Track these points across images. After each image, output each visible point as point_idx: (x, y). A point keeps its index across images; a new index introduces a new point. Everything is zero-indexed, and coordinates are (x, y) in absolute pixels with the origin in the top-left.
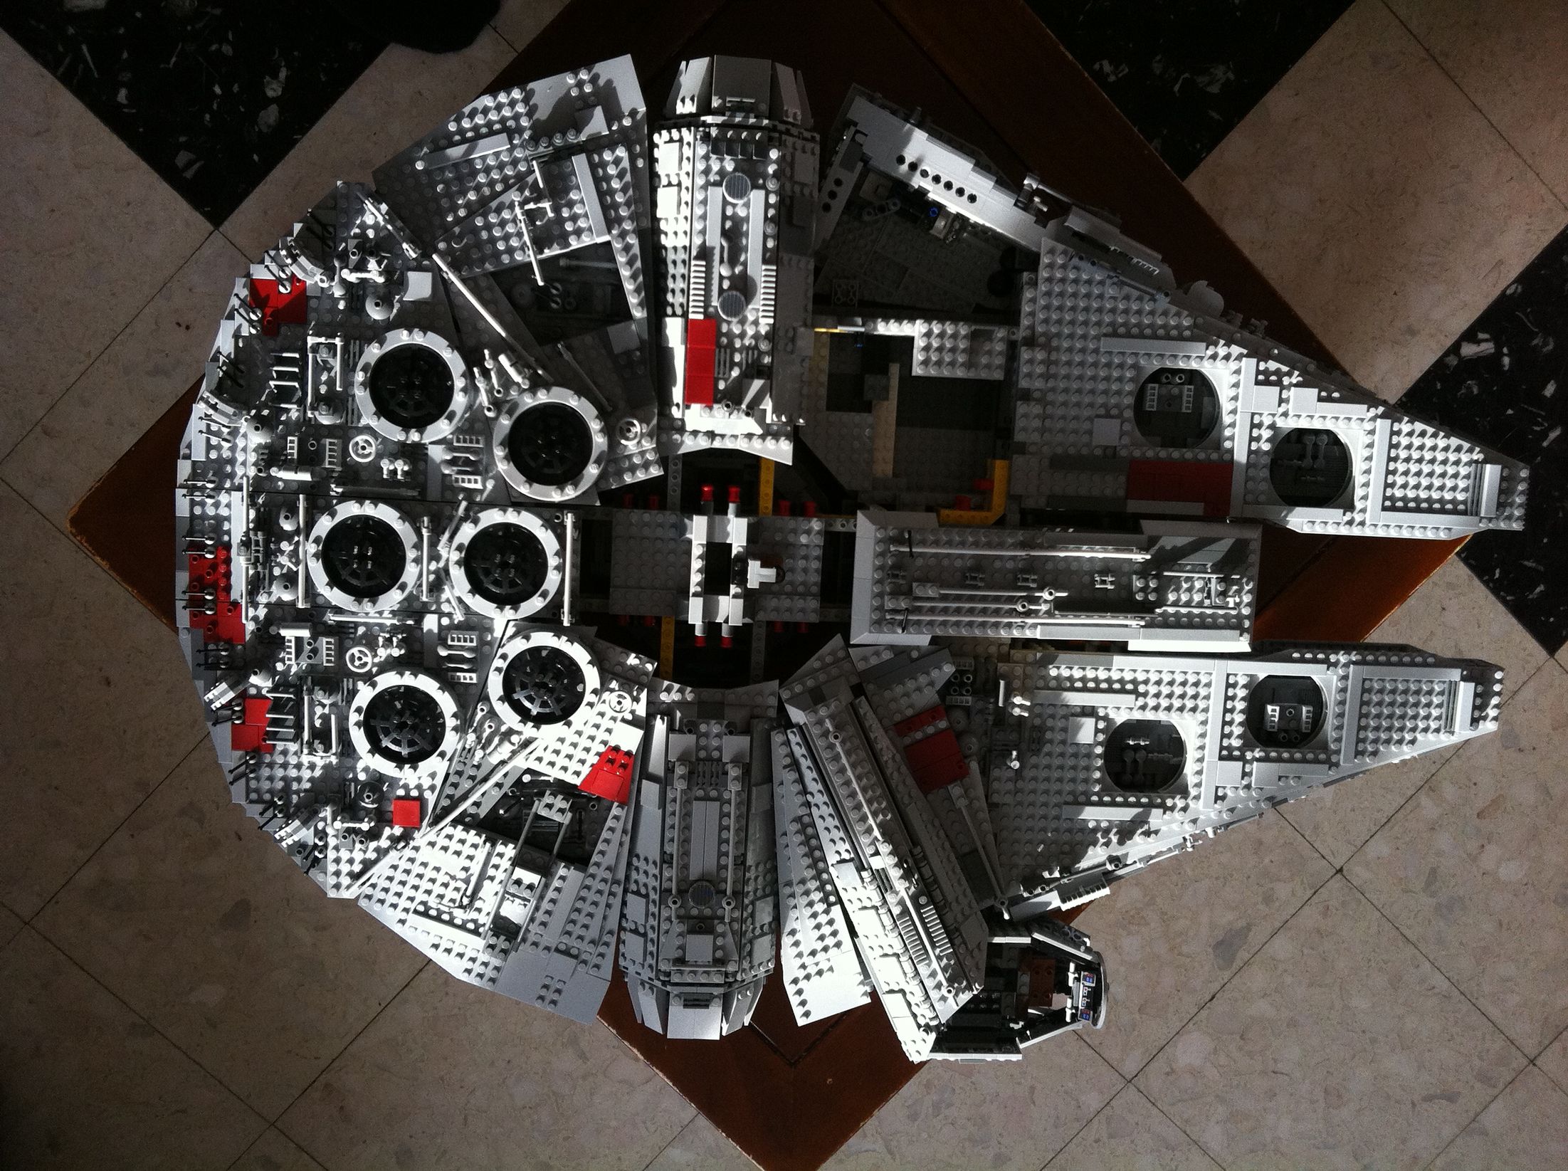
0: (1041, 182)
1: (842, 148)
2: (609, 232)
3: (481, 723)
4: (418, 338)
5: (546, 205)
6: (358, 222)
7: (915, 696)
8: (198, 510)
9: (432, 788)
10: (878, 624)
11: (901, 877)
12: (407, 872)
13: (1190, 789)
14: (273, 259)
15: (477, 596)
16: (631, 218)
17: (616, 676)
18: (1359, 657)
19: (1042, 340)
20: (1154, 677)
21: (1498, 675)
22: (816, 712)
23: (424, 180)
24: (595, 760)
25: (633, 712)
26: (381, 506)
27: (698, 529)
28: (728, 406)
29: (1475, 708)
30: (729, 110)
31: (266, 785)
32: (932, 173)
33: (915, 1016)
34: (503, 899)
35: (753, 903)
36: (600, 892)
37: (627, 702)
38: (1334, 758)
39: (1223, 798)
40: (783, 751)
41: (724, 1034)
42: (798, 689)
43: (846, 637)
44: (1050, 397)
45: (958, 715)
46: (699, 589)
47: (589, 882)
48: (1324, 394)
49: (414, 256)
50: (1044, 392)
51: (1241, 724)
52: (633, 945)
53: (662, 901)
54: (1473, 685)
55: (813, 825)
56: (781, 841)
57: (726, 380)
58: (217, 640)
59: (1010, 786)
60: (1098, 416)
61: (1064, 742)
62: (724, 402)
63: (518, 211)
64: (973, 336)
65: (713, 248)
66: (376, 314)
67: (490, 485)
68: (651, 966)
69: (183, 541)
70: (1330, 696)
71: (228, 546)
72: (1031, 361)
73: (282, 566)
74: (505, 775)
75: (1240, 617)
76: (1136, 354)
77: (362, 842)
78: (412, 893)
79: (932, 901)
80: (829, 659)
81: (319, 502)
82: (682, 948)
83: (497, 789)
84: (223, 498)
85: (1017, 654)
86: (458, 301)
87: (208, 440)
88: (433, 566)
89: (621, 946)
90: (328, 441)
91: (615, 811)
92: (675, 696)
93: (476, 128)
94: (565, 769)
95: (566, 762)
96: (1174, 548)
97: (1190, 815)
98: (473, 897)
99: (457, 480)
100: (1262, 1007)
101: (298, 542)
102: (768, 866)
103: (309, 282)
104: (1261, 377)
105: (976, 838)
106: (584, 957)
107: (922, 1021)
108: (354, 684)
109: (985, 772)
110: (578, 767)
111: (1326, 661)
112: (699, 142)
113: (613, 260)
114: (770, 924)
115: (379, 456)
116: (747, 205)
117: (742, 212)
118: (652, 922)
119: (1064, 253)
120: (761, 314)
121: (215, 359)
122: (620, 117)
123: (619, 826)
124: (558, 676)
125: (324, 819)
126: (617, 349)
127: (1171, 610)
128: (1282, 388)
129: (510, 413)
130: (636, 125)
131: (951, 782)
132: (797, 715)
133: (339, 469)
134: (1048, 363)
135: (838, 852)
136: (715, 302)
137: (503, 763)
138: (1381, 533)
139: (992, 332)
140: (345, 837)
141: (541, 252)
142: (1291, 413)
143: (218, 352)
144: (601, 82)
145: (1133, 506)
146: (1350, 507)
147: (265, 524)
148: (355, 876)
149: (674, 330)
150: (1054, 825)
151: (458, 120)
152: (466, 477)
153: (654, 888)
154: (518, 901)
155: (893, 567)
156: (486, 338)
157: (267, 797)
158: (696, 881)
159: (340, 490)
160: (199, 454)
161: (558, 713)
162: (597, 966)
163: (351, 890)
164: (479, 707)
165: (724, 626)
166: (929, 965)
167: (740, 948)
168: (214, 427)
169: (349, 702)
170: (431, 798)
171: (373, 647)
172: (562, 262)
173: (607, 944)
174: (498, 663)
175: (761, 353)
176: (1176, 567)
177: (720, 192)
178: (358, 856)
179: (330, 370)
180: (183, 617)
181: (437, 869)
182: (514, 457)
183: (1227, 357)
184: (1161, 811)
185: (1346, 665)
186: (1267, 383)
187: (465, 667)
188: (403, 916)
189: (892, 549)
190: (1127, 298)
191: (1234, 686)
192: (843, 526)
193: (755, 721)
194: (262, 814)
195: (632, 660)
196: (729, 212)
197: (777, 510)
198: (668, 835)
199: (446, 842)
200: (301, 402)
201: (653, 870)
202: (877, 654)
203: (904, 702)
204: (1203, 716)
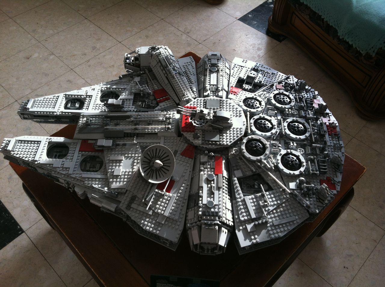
2: (244, 199)
4: (291, 172)
7: (165, 104)
11: (170, 70)
13: (100, 91)
16: (238, 202)
18: (54, 113)
26: (295, 137)
38: (64, 96)
39: (93, 89)
47: (238, 76)
48: (51, 166)
53: (222, 70)
54: (27, 108)
65: (216, 190)
75: (83, 118)
91: (234, 86)
93: (283, 227)
95: (245, 94)
97: (101, 87)
104: (68, 169)
111: (63, 113)
112: (221, 217)
116: (207, 200)
120: (203, 175)
122: (243, 229)
123: (232, 84)
126: (240, 170)
128: (62, 167)
129: (266, 155)
130: (238, 227)
131: (158, 90)
133: (306, 147)
136: (215, 178)
141: (262, 194)
142: (61, 162)
143: (341, 174)
144: (249, 240)
146: (50, 142)
149: (225, 174)
158: (215, 72)
161: (248, 99)
164: (266, 101)
177: (215, 204)
182: (264, 145)
185: (58, 112)
191: (86, 108)
196: (212, 199)
203: (167, 103)
204: (95, 103)
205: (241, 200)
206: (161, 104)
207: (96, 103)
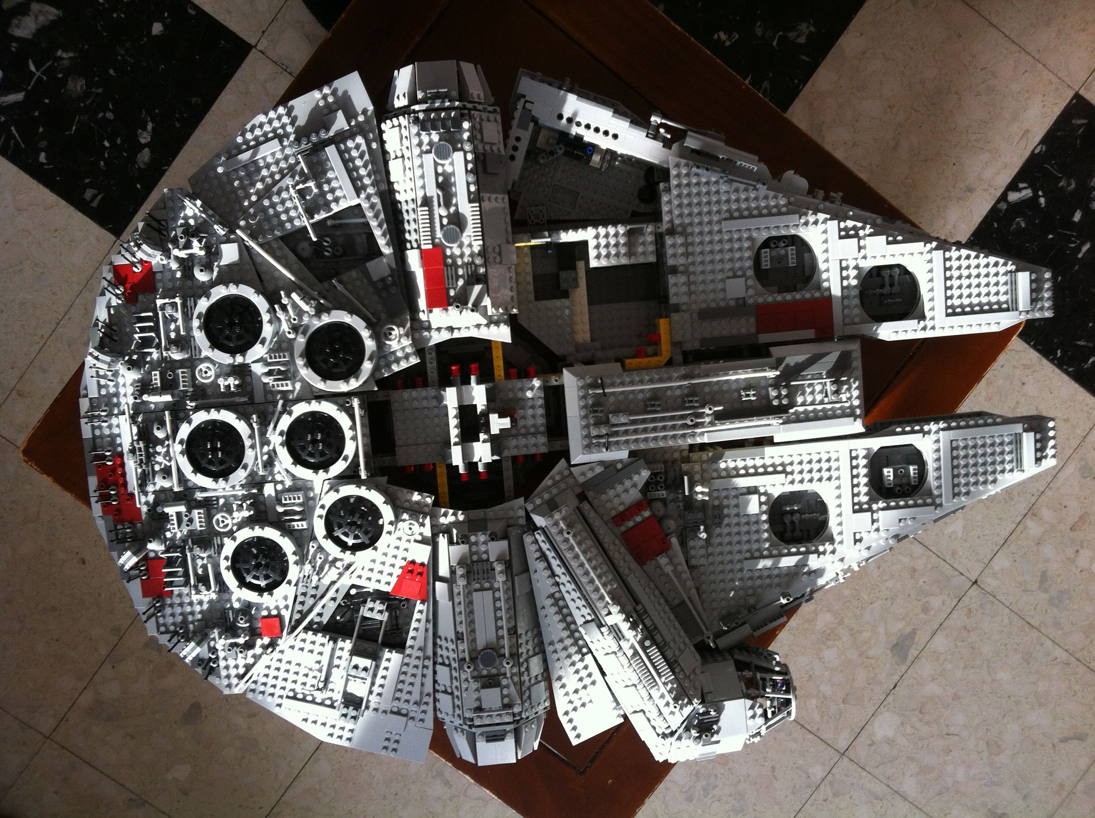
0: (664, 116)
1: (517, 115)
2: (358, 196)
3: (314, 557)
4: (233, 290)
5: (311, 184)
6: (182, 215)
7: (624, 496)
8: (97, 432)
9: (287, 607)
10: (588, 447)
11: (630, 628)
12: (278, 669)
13: (835, 537)
14: (127, 250)
15: (298, 466)
16: (373, 185)
17: (406, 510)
18: (945, 425)
19: (679, 229)
20: (797, 459)
21: (1051, 424)
22: (552, 517)
23: (225, 179)
24: (400, 572)
25: (421, 534)
26: (222, 411)
27: (451, 397)
28: (457, 307)
29: (1037, 450)
30: (430, 98)
31: (170, 620)
32: (584, 123)
33: (654, 728)
34: (347, 680)
35: (527, 660)
36: (416, 667)
37: (416, 527)
38: (938, 501)
39: (860, 540)
40: (534, 547)
41: (519, 758)
42: (538, 501)
43: (568, 460)
44: (691, 269)
45: (658, 505)
46: (457, 440)
47: (407, 660)
48: (890, 239)
49: (223, 233)
50: (686, 266)
51: (866, 485)
52: (445, 701)
53: (461, 668)
54: (1032, 434)
55: (563, 599)
56: (541, 613)
57: (455, 289)
58: (122, 522)
59: (702, 552)
60: (728, 278)
61: (737, 515)
62: (455, 304)
63: (292, 191)
64: (629, 234)
65: (432, 197)
66: (202, 277)
67: (298, 386)
68: (459, 715)
69: (89, 455)
70: (929, 457)
71: (121, 455)
72: (673, 246)
73: (160, 464)
74: (337, 591)
75: (852, 408)
76: (749, 230)
77: (241, 652)
78: (283, 684)
79: (654, 642)
80: (558, 478)
81: (179, 414)
82: (479, 699)
83: (333, 602)
84: (114, 421)
85: (695, 456)
86: (259, 260)
87: (98, 382)
88: (266, 449)
89: (437, 704)
90: (180, 371)
91: (419, 606)
92: (451, 519)
93: (256, 139)
94: (379, 581)
95: (379, 576)
96: (797, 364)
97: (838, 555)
98: (327, 681)
99: (273, 386)
100: (932, 689)
101: (168, 446)
102: (535, 632)
103: (154, 262)
104: (843, 233)
105: (682, 592)
106: (412, 714)
107: (660, 732)
108: (221, 540)
109: (683, 544)
110: (388, 579)
111: (921, 431)
112: (412, 124)
113: (364, 216)
114: (542, 674)
115: (217, 376)
116: (452, 164)
117: (449, 169)
118: (455, 683)
119: (687, 165)
120: (473, 238)
121: (96, 325)
122: (355, 116)
123: (423, 617)
124: (363, 515)
125: (214, 639)
126: (375, 278)
127: (801, 409)
128: (860, 239)
129: (304, 333)
130: (367, 120)
131: (657, 556)
132: (539, 521)
133: (191, 389)
134: (686, 245)
135: (583, 616)
136: (439, 234)
137: (333, 583)
138: (948, 333)
139: (642, 228)
140: (229, 650)
141: (313, 218)
142: (869, 256)
143: (97, 319)
144: (340, 93)
145: (764, 338)
146: (922, 317)
147: (145, 435)
148: (240, 677)
149: (414, 259)
150: (739, 575)
151: (243, 135)
152: (279, 383)
153: (454, 659)
154: (358, 680)
155: (593, 405)
156: (280, 283)
157: (172, 628)
158: (483, 650)
159: (193, 404)
160: (93, 393)
161: (367, 542)
162: (422, 720)
163: (239, 687)
164: (311, 544)
165: (479, 463)
166: (658, 690)
167: (521, 694)
168: (102, 373)
169: (219, 553)
170: (286, 614)
171: (230, 511)
172: (329, 223)
173: (427, 703)
174: (319, 511)
175: (477, 266)
176: (800, 378)
177: (431, 156)
178: (241, 662)
179: (176, 321)
180: (97, 509)
181: (299, 665)
182: (311, 364)
183: (816, 223)
184: (816, 555)
185: (937, 432)
186: (848, 236)
187: (297, 517)
188: (279, 701)
189: (590, 392)
190: (737, 190)
191: (856, 458)
192: (556, 381)
193: (510, 529)
194: (169, 641)
195: (416, 497)
196: (440, 170)
197: (508, 376)
198: (458, 619)
199: (302, 645)
200: (158, 346)
201: (452, 646)
202: (592, 469)
203: (616, 501)
204: (837, 483)
205: (365, 191)
206: (634, 495)
207: (835, 483)
